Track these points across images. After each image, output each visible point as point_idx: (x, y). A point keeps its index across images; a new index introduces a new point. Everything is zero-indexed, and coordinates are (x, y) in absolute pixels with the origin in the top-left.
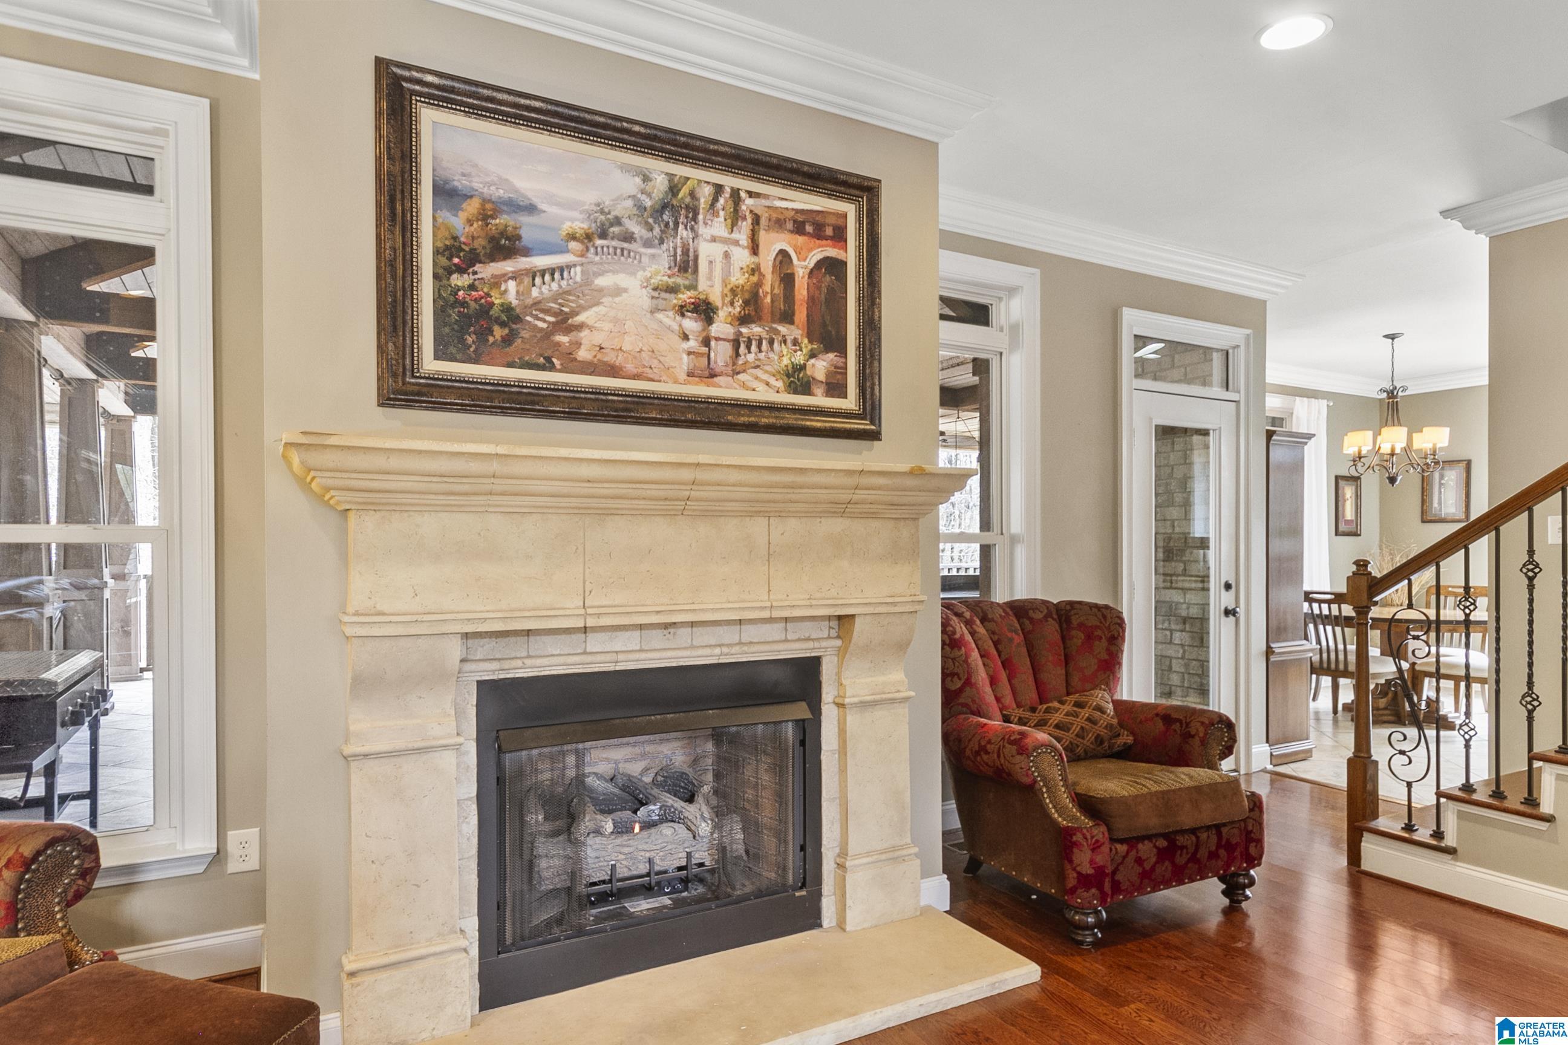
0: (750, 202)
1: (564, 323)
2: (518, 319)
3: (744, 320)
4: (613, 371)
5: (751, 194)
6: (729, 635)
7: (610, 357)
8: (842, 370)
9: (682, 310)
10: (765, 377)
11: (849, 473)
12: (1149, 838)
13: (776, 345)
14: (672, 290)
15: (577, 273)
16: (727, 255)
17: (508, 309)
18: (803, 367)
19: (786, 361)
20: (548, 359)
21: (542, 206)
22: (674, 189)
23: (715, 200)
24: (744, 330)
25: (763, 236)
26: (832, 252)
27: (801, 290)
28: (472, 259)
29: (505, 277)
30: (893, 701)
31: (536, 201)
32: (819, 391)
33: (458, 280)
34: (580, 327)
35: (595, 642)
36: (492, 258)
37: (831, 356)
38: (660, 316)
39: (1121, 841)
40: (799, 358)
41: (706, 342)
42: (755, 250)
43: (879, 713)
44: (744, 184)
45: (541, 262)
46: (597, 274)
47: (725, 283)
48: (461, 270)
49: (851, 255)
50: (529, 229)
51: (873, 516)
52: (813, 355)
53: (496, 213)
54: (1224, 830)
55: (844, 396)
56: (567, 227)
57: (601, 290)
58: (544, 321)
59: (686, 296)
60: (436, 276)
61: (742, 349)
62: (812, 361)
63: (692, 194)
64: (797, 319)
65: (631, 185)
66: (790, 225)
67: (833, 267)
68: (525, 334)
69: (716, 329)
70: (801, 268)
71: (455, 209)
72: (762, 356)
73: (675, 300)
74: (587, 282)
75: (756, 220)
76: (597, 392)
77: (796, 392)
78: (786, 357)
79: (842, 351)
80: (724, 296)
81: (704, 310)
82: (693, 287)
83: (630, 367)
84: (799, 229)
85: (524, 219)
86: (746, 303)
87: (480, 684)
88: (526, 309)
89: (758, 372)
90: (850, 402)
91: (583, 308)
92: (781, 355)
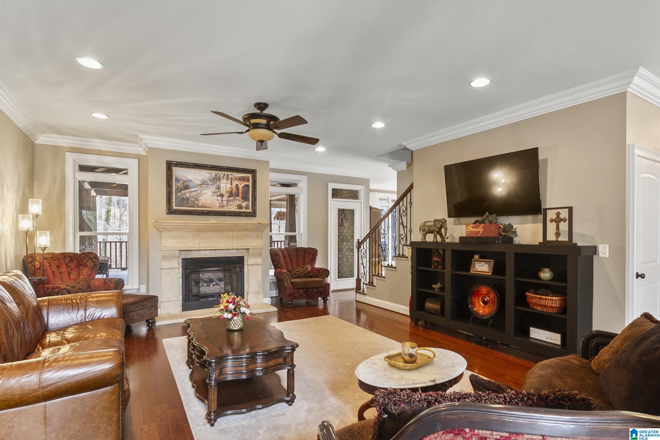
0: (230, 176)
1: (197, 199)
2: (189, 199)
3: (229, 197)
4: (205, 207)
5: (231, 175)
6: (226, 252)
7: (205, 205)
8: (248, 205)
9: (218, 196)
10: (233, 206)
11: (246, 224)
12: (302, 289)
13: (235, 201)
14: (216, 192)
15: (199, 191)
16: (226, 186)
17: (187, 198)
18: (241, 204)
20: (194, 206)
21: (193, 180)
22: (216, 175)
23: (224, 176)
24: (229, 198)
25: (233, 182)
26: (247, 183)
27: (241, 191)
28: (181, 190)
29: (187, 193)
30: (258, 264)
31: (192, 180)
32: (244, 208)
33: (179, 194)
34: (199, 200)
35: (202, 252)
36: (185, 190)
37: (246, 202)
38: (214, 197)
39: (296, 289)
40: (240, 203)
41: (222, 201)
42: (231, 184)
43: (255, 267)
44: (229, 173)
45: (193, 190)
46: (202, 191)
47: (226, 190)
48: (179, 192)
49: (250, 184)
50: (191, 184)
51: (253, 231)
52: (243, 202)
53: (185, 182)
54: (319, 289)
55: (249, 209)
56: (197, 183)
57: (203, 194)
58: (193, 199)
59: (218, 193)
60: (176, 194)
61: (229, 202)
63: (220, 176)
64: (240, 196)
65: (208, 175)
66: (238, 179)
67: (247, 186)
68: (190, 202)
69: (224, 199)
70: (241, 187)
71: (178, 182)
72: (233, 203)
73: (216, 194)
74: (201, 192)
75: (232, 179)
76: (202, 211)
77: (239, 209)
78: (238, 203)
79: (249, 201)
80: (225, 193)
81: (222, 195)
82: (220, 192)
83: (208, 206)
84: (240, 180)
85: (190, 183)
86: (230, 194)
87: (182, 259)
88: (190, 197)
89: (232, 206)
90: (250, 210)
91: (200, 197)
92: (236, 203)
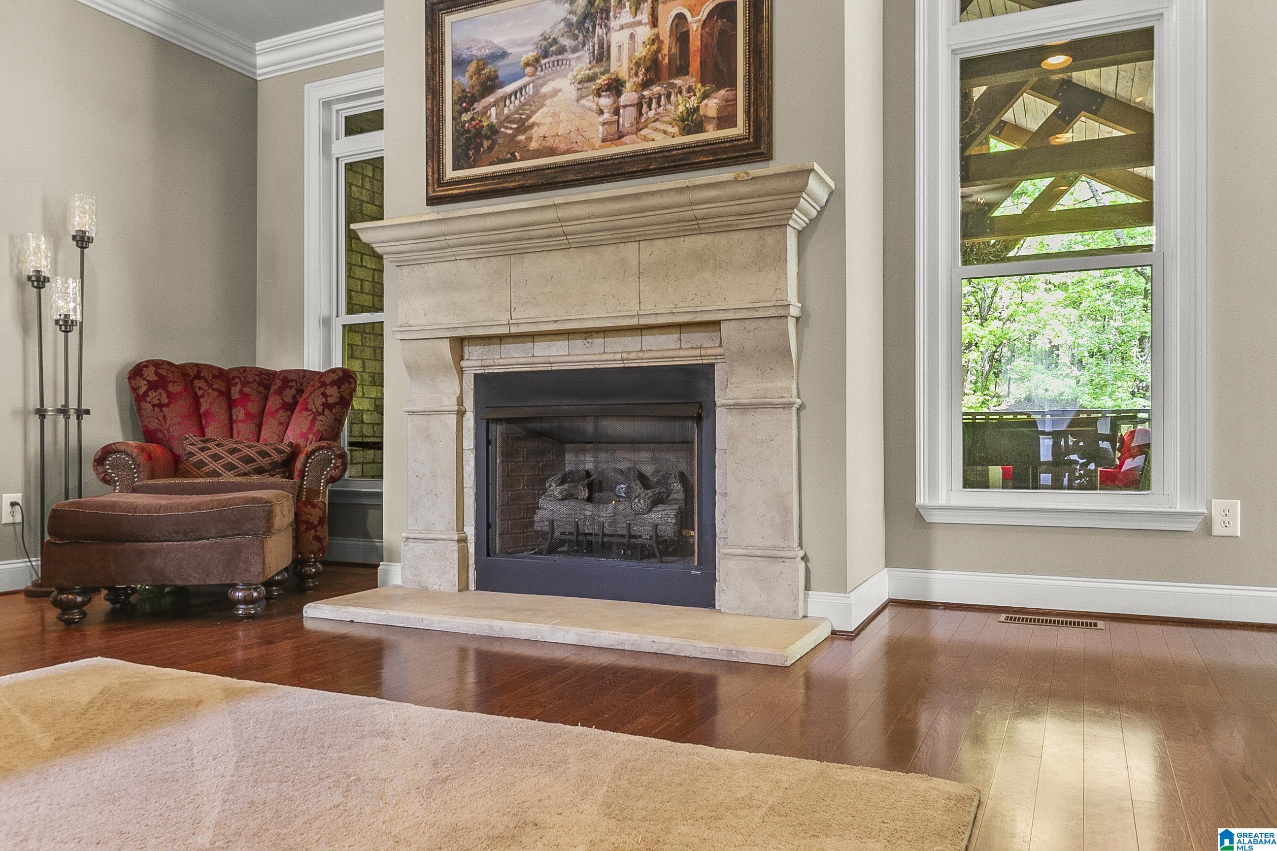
1: (523, 126)
2: (496, 132)
3: (645, 85)
4: (552, 152)
6: (632, 343)
7: (550, 143)
8: (731, 103)
9: (598, 93)
10: (663, 126)
13: (673, 97)
14: (591, 79)
15: (530, 89)
16: (632, 36)
17: (491, 126)
18: (696, 110)
19: (681, 108)
20: (513, 154)
22: (592, 2)
24: (646, 93)
25: (661, 8)
27: (695, 42)
28: (473, 100)
29: (489, 107)
31: (506, 48)
32: (710, 127)
33: (465, 117)
34: (531, 127)
36: (483, 96)
37: (723, 92)
38: (583, 102)
40: (693, 102)
41: (616, 112)
42: (655, 23)
43: (759, 417)
45: (509, 89)
46: (542, 85)
47: (631, 59)
48: (467, 110)
51: (728, 229)
52: (705, 96)
53: (485, 66)
55: (734, 124)
56: (524, 59)
57: (545, 95)
58: (511, 128)
59: (602, 80)
60: (454, 118)
61: (645, 109)
62: (705, 102)
64: (691, 69)
67: (724, 11)
68: (500, 141)
69: (623, 100)
70: (695, 23)
72: (661, 110)
74: (536, 92)
76: (538, 169)
77: (689, 132)
78: (681, 105)
79: (733, 85)
80: (630, 70)
81: (615, 87)
82: (606, 71)
83: (563, 146)
86: (648, 70)
87: (476, 376)
88: (501, 124)
89: (658, 125)
90: (739, 130)
91: (534, 112)
92: (677, 106)
